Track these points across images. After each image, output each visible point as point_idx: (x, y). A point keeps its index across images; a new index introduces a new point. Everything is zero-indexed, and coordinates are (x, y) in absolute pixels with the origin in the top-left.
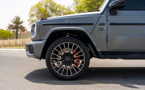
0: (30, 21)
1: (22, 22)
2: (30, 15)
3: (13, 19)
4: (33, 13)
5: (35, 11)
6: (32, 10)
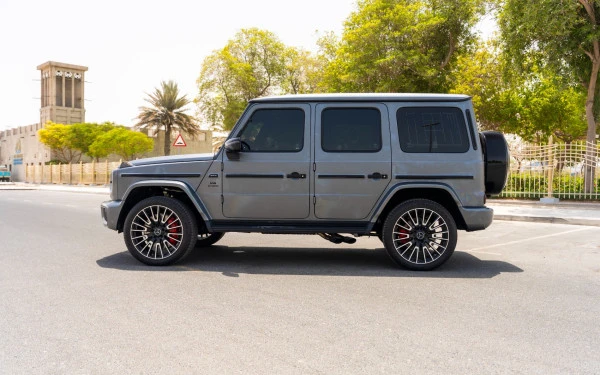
0: (201, 104)
1: (182, 103)
2: (201, 84)
3: (155, 91)
4: (211, 78)
5: (215, 72)
6: (207, 67)
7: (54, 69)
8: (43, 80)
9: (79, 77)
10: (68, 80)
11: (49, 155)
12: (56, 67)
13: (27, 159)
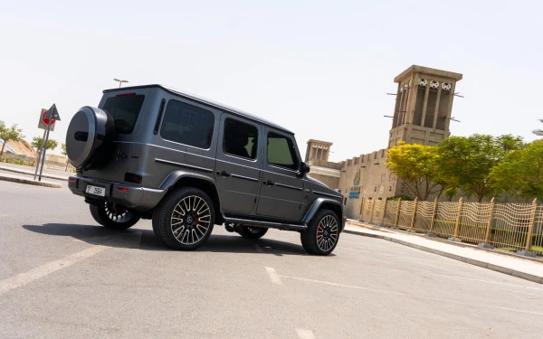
7: (417, 76)
8: (399, 94)
9: (448, 88)
10: (433, 91)
11: (394, 189)
12: (420, 73)
13: (365, 193)
